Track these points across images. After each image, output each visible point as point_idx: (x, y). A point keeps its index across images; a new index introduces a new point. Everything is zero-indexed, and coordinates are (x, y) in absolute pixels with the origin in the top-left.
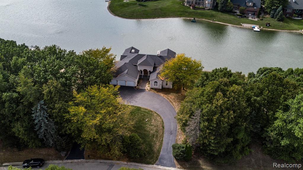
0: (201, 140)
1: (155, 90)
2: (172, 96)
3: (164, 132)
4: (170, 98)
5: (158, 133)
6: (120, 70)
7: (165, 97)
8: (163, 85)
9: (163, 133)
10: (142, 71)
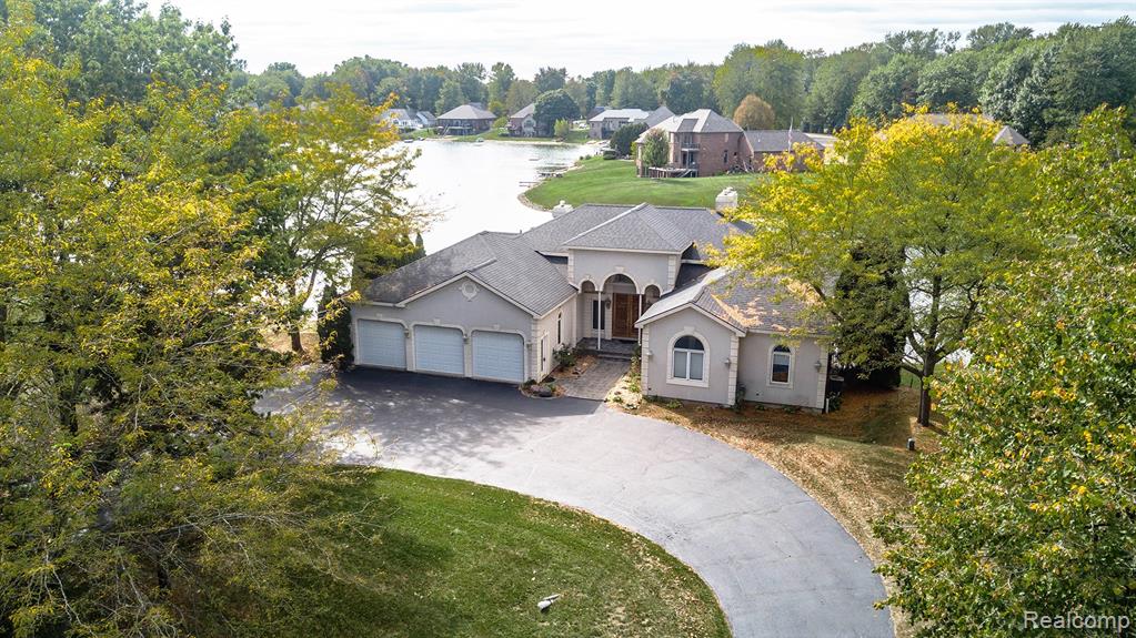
7: (758, 456)
8: (750, 375)
10: (600, 288)
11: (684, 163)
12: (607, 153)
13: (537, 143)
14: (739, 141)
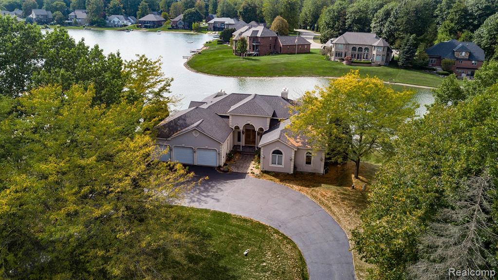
1: (273, 176)
2: (326, 191)
4: (319, 196)
7: (304, 193)
8: (298, 163)
10: (241, 129)
11: (253, 50)
12: (218, 41)
13: (185, 32)
14: (276, 40)
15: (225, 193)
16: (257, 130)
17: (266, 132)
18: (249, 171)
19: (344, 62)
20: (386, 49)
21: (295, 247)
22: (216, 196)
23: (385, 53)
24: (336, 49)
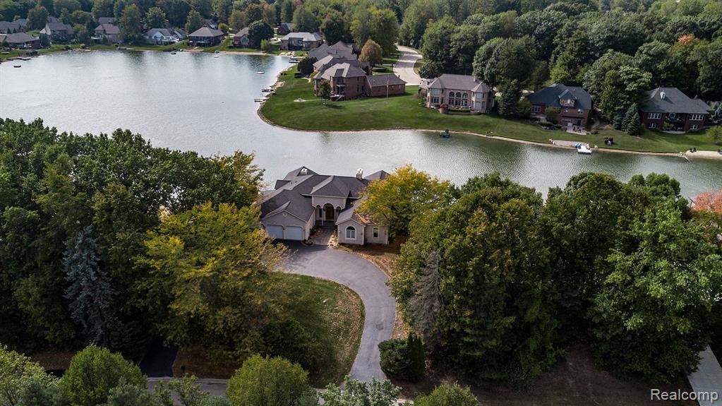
0: (444, 324)
1: (348, 247)
2: (386, 258)
3: (365, 325)
4: (381, 262)
5: (349, 325)
6: (271, 203)
7: (370, 260)
8: (367, 236)
9: (361, 327)
10: (322, 207)
11: (338, 92)
12: (296, 74)
13: (251, 53)
14: (364, 81)
15: (311, 262)
16: (335, 208)
17: (343, 210)
18: (329, 244)
19: (440, 110)
20: (486, 96)
21: (358, 297)
22: (303, 263)
23: (485, 100)
24: (431, 94)
